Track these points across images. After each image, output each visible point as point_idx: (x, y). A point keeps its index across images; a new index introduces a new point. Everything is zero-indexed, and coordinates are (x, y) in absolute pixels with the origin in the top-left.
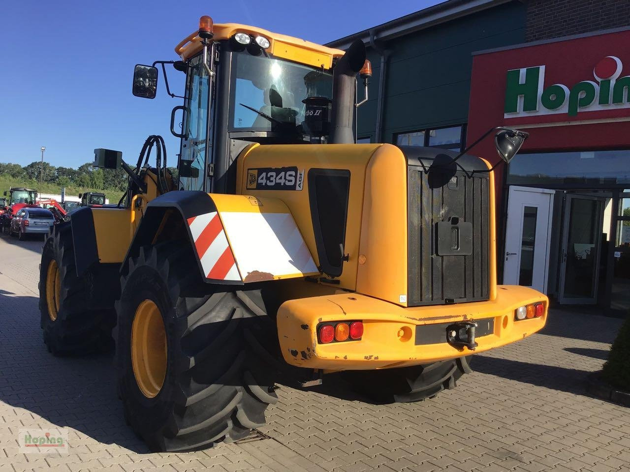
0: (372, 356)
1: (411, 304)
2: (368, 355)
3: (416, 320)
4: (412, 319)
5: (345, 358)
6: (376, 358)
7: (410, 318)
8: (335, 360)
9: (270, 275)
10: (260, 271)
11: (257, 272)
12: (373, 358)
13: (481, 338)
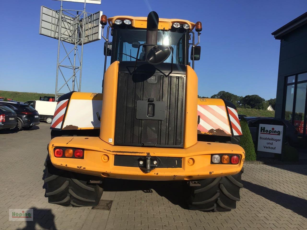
0: (82, 167)
1: (116, 144)
2: (79, 166)
3: (111, 151)
4: (107, 150)
5: (66, 165)
6: (84, 168)
7: (106, 150)
8: (60, 166)
9: (77, 127)
10: (73, 125)
11: (72, 125)
12: (82, 168)
13: (169, 168)
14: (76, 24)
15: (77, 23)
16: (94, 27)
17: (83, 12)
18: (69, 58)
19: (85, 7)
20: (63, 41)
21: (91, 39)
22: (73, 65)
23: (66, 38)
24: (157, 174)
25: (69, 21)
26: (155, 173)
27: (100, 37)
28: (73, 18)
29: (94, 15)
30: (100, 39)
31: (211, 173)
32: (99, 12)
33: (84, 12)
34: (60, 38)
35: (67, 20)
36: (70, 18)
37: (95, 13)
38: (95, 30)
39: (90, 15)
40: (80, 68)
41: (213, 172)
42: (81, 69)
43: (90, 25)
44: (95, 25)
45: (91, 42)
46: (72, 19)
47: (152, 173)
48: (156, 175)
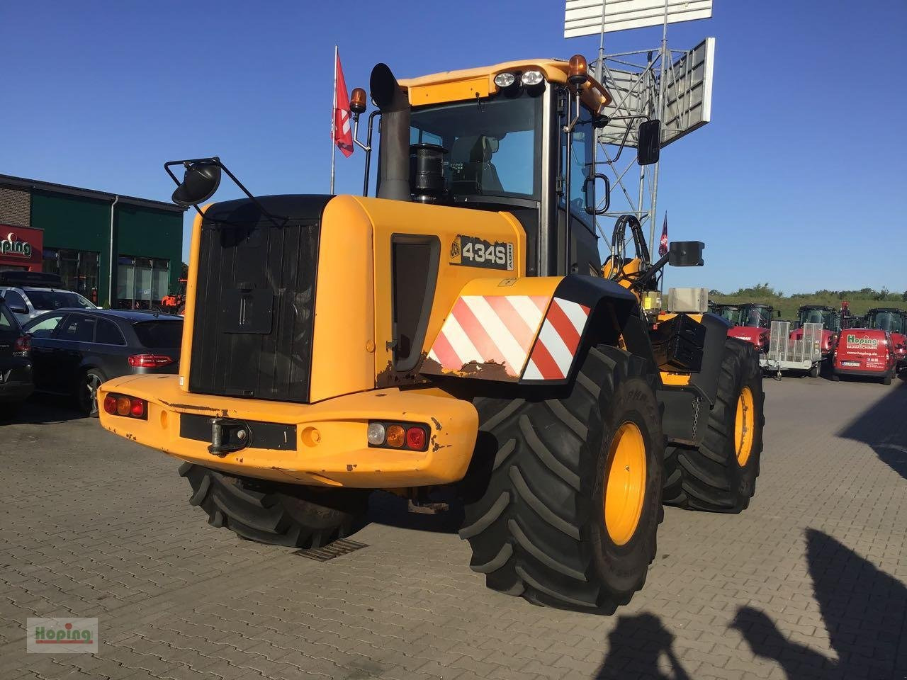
0: (132, 435)
7: (161, 401)
12: (132, 438)
13: (270, 450)
14: (645, 90)
15: (647, 87)
16: (692, 89)
17: (660, 51)
18: (625, 191)
19: (664, 37)
20: (610, 143)
21: (683, 127)
22: (636, 209)
23: (616, 136)
24: (241, 461)
25: (627, 85)
26: (237, 459)
27: (707, 116)
28: (637, 74)
29: (691, 53)
30: (708, 120)
31: (350, 467)
32: (705, 41)
33: (662, 50)
34: (599, 137)
35: (618, 83)
36: (628, 77)
37: (694, 47)
38: (695, 96)
39: (682, 57)
40: (650, 215)
41: (355, 466)
42: (653, 217)
43: (681, 88)
44: (694, 82)
45: (684, 135)
46: (635, 78)
47: (232, 459)
48: (238, 463)
